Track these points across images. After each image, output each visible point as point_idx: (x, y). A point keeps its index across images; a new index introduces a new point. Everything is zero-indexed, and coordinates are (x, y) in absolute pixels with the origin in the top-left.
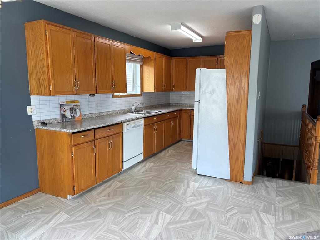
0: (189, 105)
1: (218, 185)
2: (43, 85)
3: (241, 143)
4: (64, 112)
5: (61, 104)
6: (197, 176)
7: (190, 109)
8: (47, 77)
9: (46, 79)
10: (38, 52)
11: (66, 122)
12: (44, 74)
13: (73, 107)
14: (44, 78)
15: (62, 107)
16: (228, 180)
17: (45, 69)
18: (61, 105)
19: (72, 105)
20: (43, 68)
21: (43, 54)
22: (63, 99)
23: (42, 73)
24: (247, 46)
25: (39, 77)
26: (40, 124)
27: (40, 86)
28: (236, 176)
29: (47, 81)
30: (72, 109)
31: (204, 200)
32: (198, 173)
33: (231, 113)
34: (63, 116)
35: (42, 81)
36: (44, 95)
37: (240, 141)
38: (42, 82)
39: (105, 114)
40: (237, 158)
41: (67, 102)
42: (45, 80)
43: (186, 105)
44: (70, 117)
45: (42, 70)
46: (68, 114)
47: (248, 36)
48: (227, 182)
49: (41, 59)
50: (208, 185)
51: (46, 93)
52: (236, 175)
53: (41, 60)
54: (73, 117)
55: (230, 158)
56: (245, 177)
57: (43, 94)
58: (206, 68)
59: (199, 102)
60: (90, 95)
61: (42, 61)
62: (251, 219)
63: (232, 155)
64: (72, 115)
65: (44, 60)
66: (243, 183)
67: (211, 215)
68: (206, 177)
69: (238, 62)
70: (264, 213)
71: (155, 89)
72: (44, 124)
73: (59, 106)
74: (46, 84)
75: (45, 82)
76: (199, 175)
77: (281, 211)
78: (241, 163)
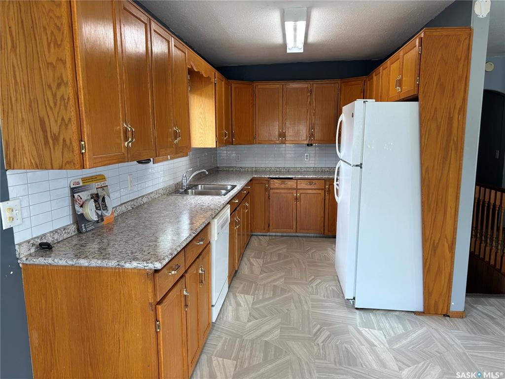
2: (56, 139)
3: (447, 242)
4: (81, 206)
5: (72, 186)
6: (357, 312)
8: (73, 114)
9: (70, 119)
10: (41, 39)
11: (87, 232)
12: (62, 107)
13: (95, 191)
14: (63, 119)
15: (76, 195)
16: (418, 312)
17: (69, 91)
18: (73, 191)
19: (94, 189)
20: (59, 86)
21: (58, 46)
22: (75, 176)
23: (52, 104)
24: (463, 58)
25: (43, 113)
26: (33, 250)
27: (46, 142)
28: (436, 304)
29: (73, 127)
30: (96, 197)
33: (429, 186)
34: (80, 220)
35: (53, 127)
36: (61, 168)
37: (446, 238)
38: (55, 129)
40: (439, 271)
41: (84, 180)
42: (65, 124)
44: (95, 218)
45: (54, 96)
46: (91, 212)
47: (466, 39)
48: (419, 317)
49: (52, 59)
51: (68, 162)
52: (435, 301)
53: (49, 64)
54: (101, 218)
55: (426, 272)
56: (453, 304)
57: (55, 164)
58: (374, 100)
59: (361, 168)
60: (140, 162)
61: (54, 68)
63: (429, 265)
64: (100, 212)
65: (64, 63)
66: (449, 316)
68: (378, 312)
69: (445, 88)
71: (216, 142)
72: (45, 247)
74: (71, 133)
75: (66, 129)
76: (357, 309)
78: (447, 280)
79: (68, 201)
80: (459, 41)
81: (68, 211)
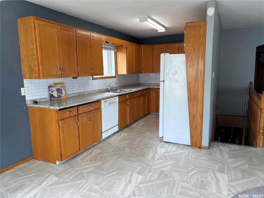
0: (155, 84)
1: (180, 150)
2: (33, 70)
3: (199, 115)
4: (52, 92)
5: (49, 85)
6: (164, 143)
7: (157, 87)
8: (37, 63)
9: (36, 65)
10: (29, 42)
11: (53, 100)
12: (34, 62)
13: (59, 88)
14: (35, 65)
15: (50, 88)
16: (189, 145)
17: (35, 57)
18: (49, 87)
20: (33, 56)
21: (33, 44)
22: (51, 81)
23: (32, 61)
24: (202, 34)
25: (30, 63)
26: (32, 103)
27: (31, 71)
28: (196, 142)
29: (37, 67)
30: (58, 90)
31: (169, 163)
32: (164, 141)
33: (190, 90)
34: (51, 96)
35: (33, 67)
37: (199, 113)
38: (33, 68)
39: (86, 93)
40: (196, 128)
41: (54, 84)
42: (35, 66)
43: (153, 85)
44: (57, 96)
45: (33, 58)
46: (55, 94)
47: (203, 26)
48: (188, 147)
49: (32, 48)
50: (173, 150)
51: (36, 77)
52: (195, 141)
53: (31, 49)
54: (59, 97)
55: (191, 128)
56: (203, 143)
57: (34, 78)
58: (169, 54)
59: (164, 82)
60: (73, 78)
61: (32, 50)
62: (208, 177)
63: (192, 125)
64: (59, 94)
65: (34, 49)
66: (201, 148)
67: (176, 175)
68: (171, 143)
69: (195, 48)
70: (219, 172)
71: (127, 72)
72: (35, 102)
73: (47, 87)
74: (36, 69)
75: (35, 68)
76: (164, 142)
77: (233, 171)
78: (200, 132)
79: (47, 90)
80: (201, 27)
81: (47, 93)
